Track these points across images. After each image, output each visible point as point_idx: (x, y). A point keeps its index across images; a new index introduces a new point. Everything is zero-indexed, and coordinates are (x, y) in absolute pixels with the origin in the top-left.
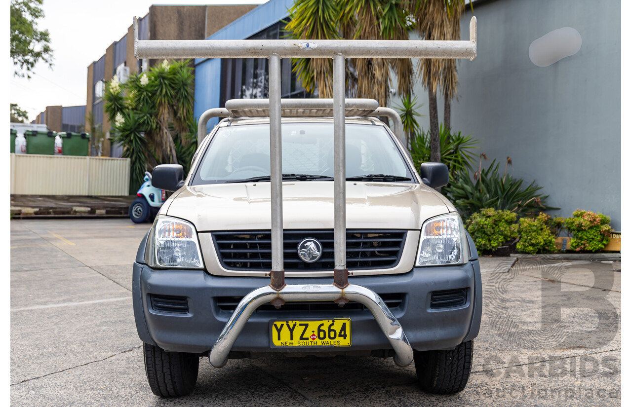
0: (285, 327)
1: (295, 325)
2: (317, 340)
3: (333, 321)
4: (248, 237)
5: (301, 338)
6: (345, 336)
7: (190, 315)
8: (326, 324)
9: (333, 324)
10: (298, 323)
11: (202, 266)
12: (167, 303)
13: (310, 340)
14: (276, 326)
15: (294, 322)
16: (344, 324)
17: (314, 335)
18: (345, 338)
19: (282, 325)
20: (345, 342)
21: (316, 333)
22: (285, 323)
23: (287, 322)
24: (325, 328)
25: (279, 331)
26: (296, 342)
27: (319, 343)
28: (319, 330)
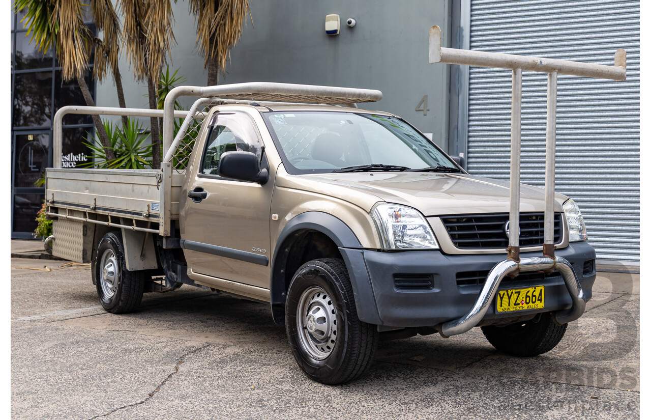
0: (506, 296)
1: (512, 293)
2: (525, 304)
3: (535, 288)
4: (455, 220)
5: (515, 304)
6: (541, 300)
7: (436, 290)
8: (531, 290)
9: (534, 291)
10: (514, 291)
11: (437, 247)
12: (409, 282)
13: (521, 305)
14: (500, 294)
15: (512, 290)
16: (541, 290)
17: (523, 301)
18: (541, 302)
19: (504, 294)
20: (540, 305)
21: (524, 299)
22: (505, 292)
23: (507, 291)
24: (530, 294)
25: (501, 299)
26: (512, 308)
27: (526, 307)
28: (527, 296)
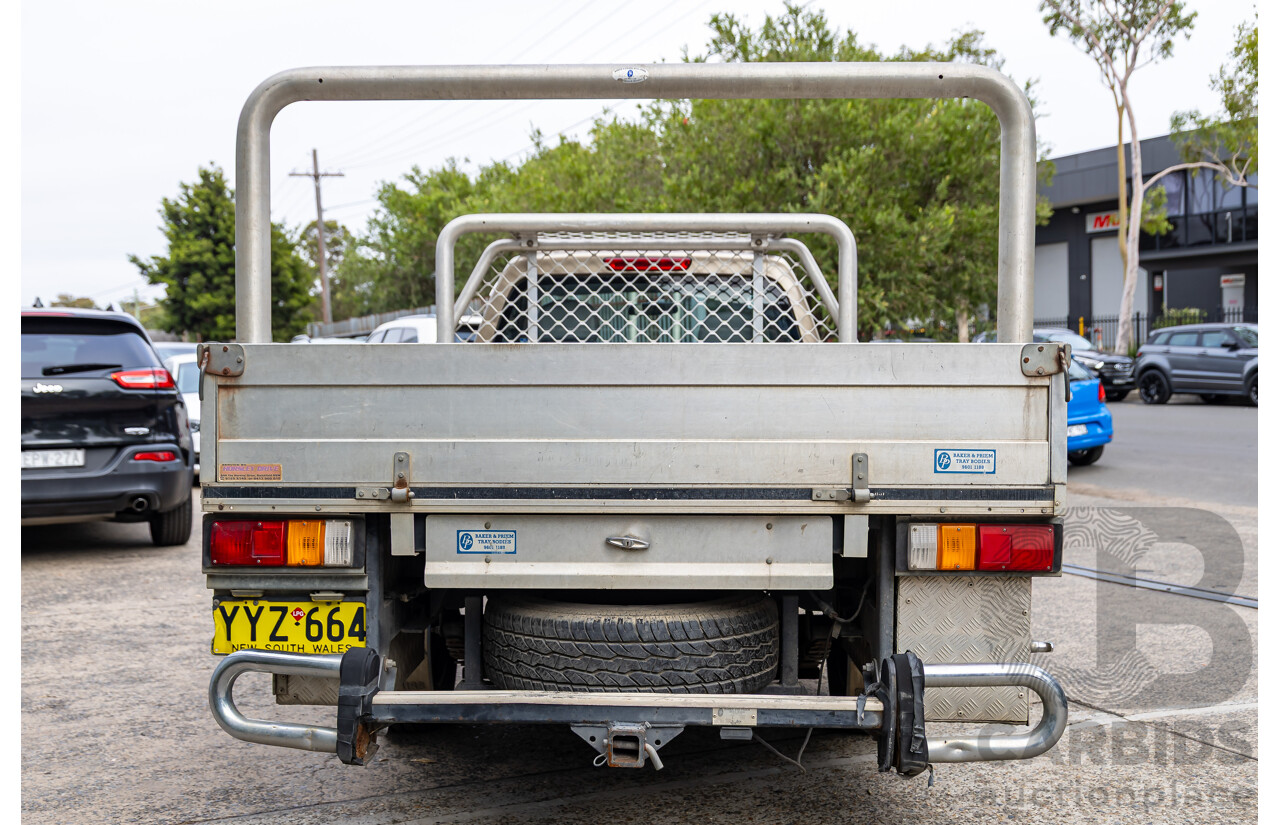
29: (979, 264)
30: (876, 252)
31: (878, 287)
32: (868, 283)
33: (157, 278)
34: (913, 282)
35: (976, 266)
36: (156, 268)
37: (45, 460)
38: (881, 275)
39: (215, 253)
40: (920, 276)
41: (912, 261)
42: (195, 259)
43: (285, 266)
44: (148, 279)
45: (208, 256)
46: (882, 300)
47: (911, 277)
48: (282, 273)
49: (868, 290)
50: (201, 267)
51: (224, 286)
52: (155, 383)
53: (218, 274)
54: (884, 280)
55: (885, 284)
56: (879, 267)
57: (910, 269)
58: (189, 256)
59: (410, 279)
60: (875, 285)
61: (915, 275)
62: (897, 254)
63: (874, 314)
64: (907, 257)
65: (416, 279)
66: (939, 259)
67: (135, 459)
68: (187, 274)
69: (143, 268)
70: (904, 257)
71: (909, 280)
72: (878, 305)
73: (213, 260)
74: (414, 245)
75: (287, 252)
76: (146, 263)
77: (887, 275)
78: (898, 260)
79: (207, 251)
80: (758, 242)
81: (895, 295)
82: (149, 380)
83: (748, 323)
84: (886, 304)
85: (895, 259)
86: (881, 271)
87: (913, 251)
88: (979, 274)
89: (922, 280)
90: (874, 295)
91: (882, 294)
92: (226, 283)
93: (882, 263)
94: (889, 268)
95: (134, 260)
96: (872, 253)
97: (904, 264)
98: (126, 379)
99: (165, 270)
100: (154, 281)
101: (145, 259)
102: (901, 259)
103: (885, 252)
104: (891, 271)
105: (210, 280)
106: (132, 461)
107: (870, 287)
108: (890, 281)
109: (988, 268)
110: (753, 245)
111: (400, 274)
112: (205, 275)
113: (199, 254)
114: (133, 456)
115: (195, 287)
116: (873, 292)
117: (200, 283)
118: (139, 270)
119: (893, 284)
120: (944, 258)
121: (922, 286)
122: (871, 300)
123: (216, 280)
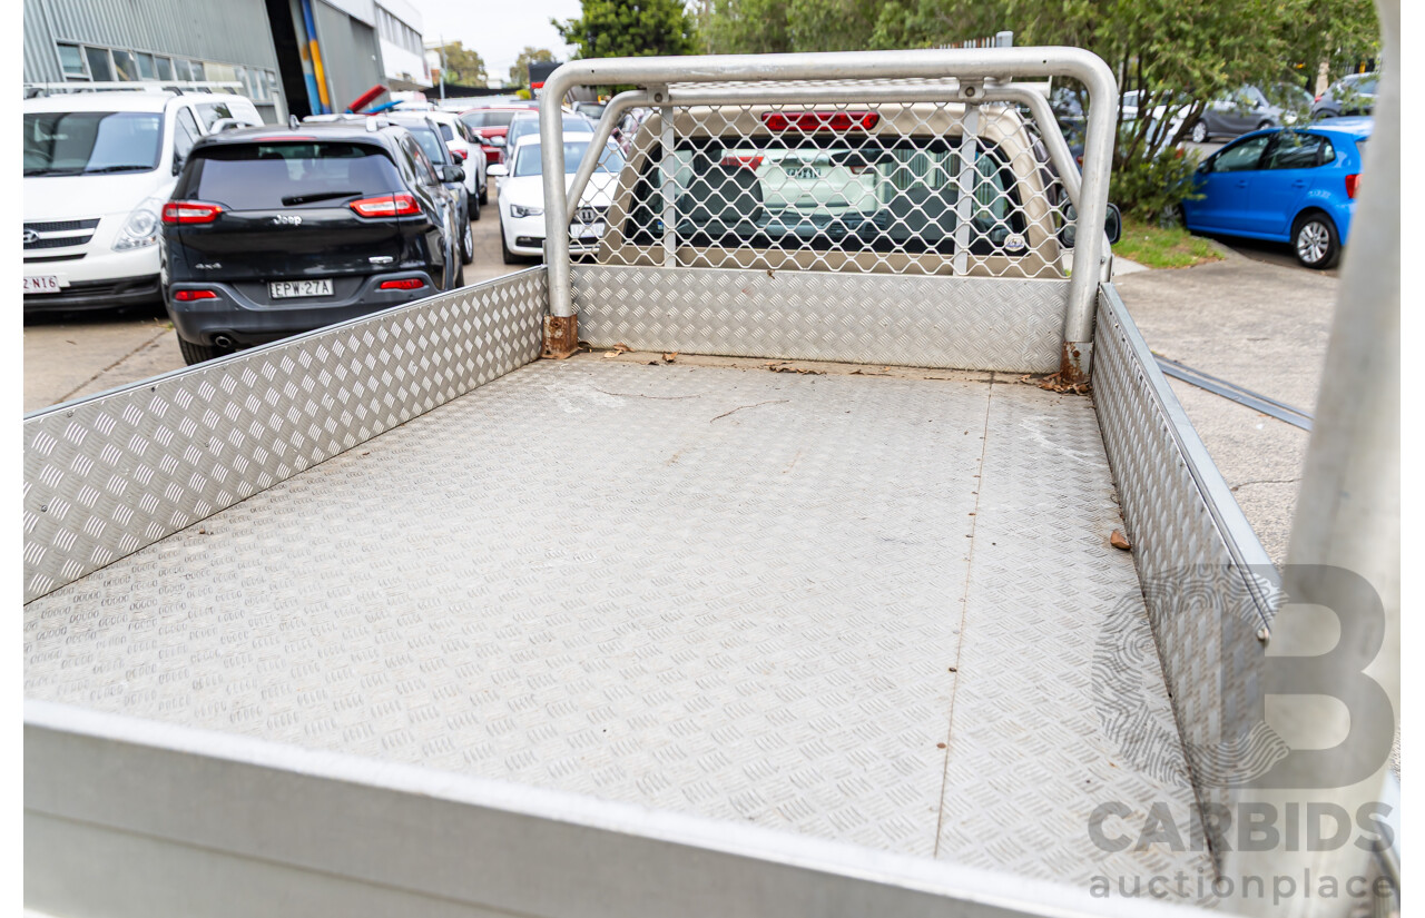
29: (1349, 20)
30: (1221, 13)
31: (1217, 56)
32: (1207, 51)
33: (573, 39)
34: (1261, 49)
35: (1345, 24)
36: (571, 30)
37: (296, 289)
38: (1224, 42)
39: (617, 15)
40: (1272, 41)
41: (1264, 24)
42: (601, 20)
43: (676, 24)
44: (565, 39)
45: (612, 17)
46: (1221, 71)
47: (1261, 42)
48: (674, 30)
49: (1206, 60)
50: (606, 28)
51: (625, 45)
52: (396, 210)
53: (621, 33)
54: (1226, 48)
55: (1228, 54)
56: (1223, 31)
57: (1260, 32)
58: (596, 17)
59: (763, 42)
60: (1216, 52)
61: (1266, 41)
62: (1246, 15)
63: (1210, 87)
64: (1259, 18)
65: (769, 41)
66: (1299, 18)
67: (381, 288)
68: (596, 35)
69: (562, 30)
70: (1256, 20)
71: (1256, 45)
72: (1216, 78)
73: (616, 20)
74: (766, 7)
75: (679, 11)
76: (564, 25)
77: (1232, 41)
78: (1248, 23)
79: (611, 12)
80: (970, 90)
81: (1238, 65)
82: (389, 207)
83: (950, 208)
84: (1225, 76)
85: (1244, 21)
86: (1225, 36)
87: (1267, 12)
88: (1347, 34)
89: (1273, 46)
90: (1213, 66)
91: (1223, 64)
92: (627, 42)
93: (1228, 27)
94: (1234, 33)
95: (554, 23)
96: (1217, 15)
97: (1255, 27)
98: (365, 207)
99: (578, 32)
100: (569, 42)
101: (563, 24)
102: (1252, 20)
103: (1232, 13)
104: (1236, 37)
105: (613, 39)
106: (378, 291)
107: (1208, 55)
108: (1233, 48)
109: (1359, 25)
110: (962, 96)
111: (753, 38)
112: (610, 35)
113: (605, 15)
114: (380, 284)
115: (602, 46)
116: (1211, 62)
117: (606, 43)
118: (558, 31)
119: (1237, 52)
120: (1306, 16)
121: (1273, 52)
122: (1208, 72)
123: (619, 39)
